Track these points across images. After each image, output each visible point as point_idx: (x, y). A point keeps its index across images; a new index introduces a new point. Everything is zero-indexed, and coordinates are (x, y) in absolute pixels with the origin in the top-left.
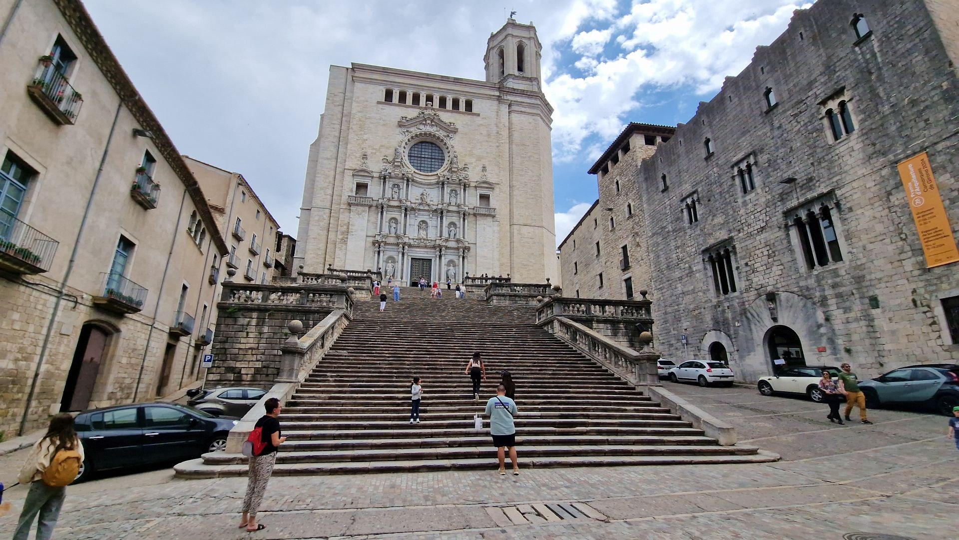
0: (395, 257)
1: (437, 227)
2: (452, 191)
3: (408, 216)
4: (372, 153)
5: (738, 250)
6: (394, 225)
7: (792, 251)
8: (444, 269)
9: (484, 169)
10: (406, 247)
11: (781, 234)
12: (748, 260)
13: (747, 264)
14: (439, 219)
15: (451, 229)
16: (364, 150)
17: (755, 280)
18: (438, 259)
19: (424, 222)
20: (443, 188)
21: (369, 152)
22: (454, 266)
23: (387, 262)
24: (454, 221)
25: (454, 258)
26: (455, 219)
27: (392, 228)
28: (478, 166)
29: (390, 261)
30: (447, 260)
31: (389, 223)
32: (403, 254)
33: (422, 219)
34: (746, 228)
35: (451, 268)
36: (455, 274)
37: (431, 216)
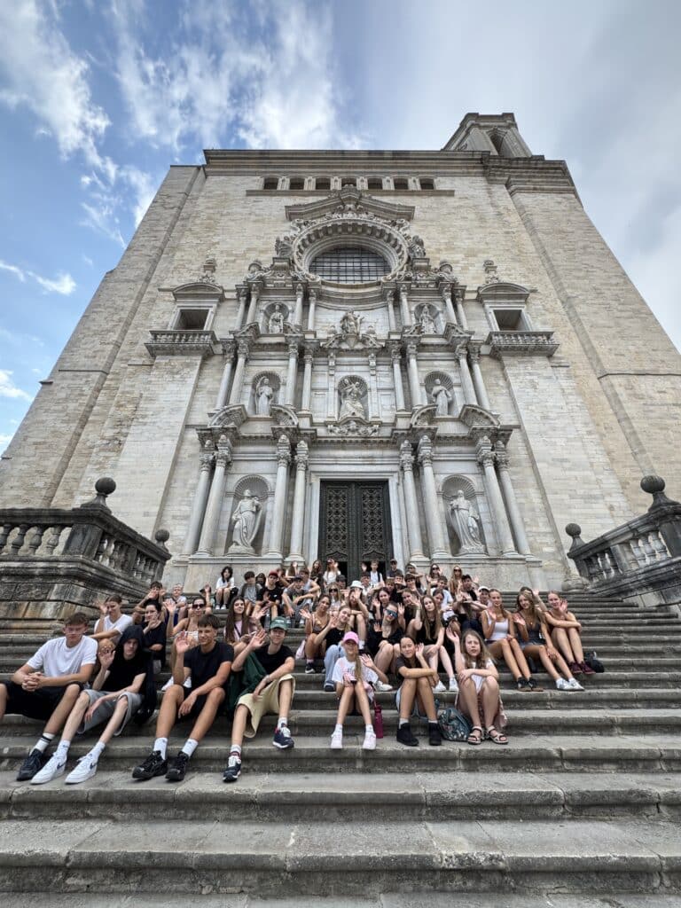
0: (268, 478)
1: (393, 389)
2: (420, 308)
3: (308, 367)
4: (226, 262)
6: (267, 390)
8: (436, 508)
9: (489, 266)
10: (303, 445)
14: (397, 367)
15: (436, 389)
16: (211, 258)
18: (409, 475)
19: (353, 379)
20: (397, 303)
21: (220, 260)
22: (471, 496)
23: (238, 497)
24: (441, 369)
25: (465, 469)
26: (443, 366)
27: (263, 397)
28: (472, 265)
29: (247, 493)
30: (442, 478)
31: (254, 387)
32: (292, 469)
33: (349, 374)
35: (461, 502)
36: (479, 522)
37: (373, 363)
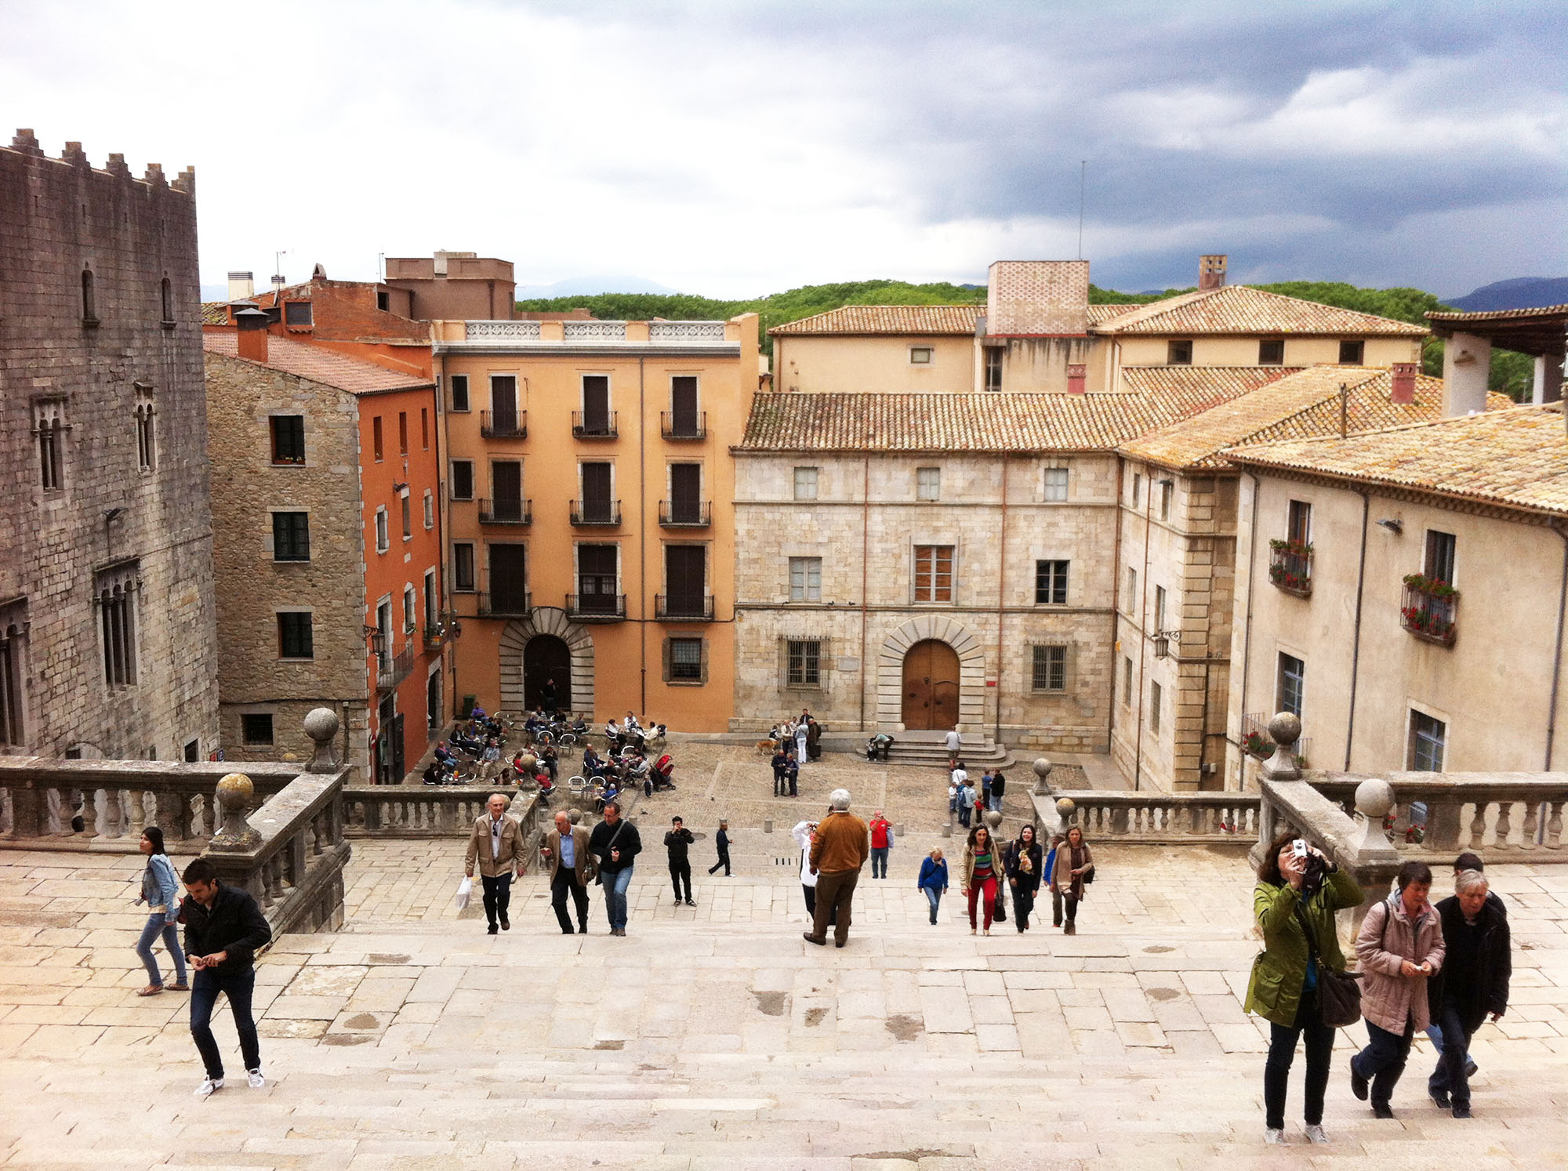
5: (33, 636)
7: (97, 655)
11: (87, 615)
12: (44, 664)
13: (43, 674)
17: (54, 715)
34: (46, 583)
